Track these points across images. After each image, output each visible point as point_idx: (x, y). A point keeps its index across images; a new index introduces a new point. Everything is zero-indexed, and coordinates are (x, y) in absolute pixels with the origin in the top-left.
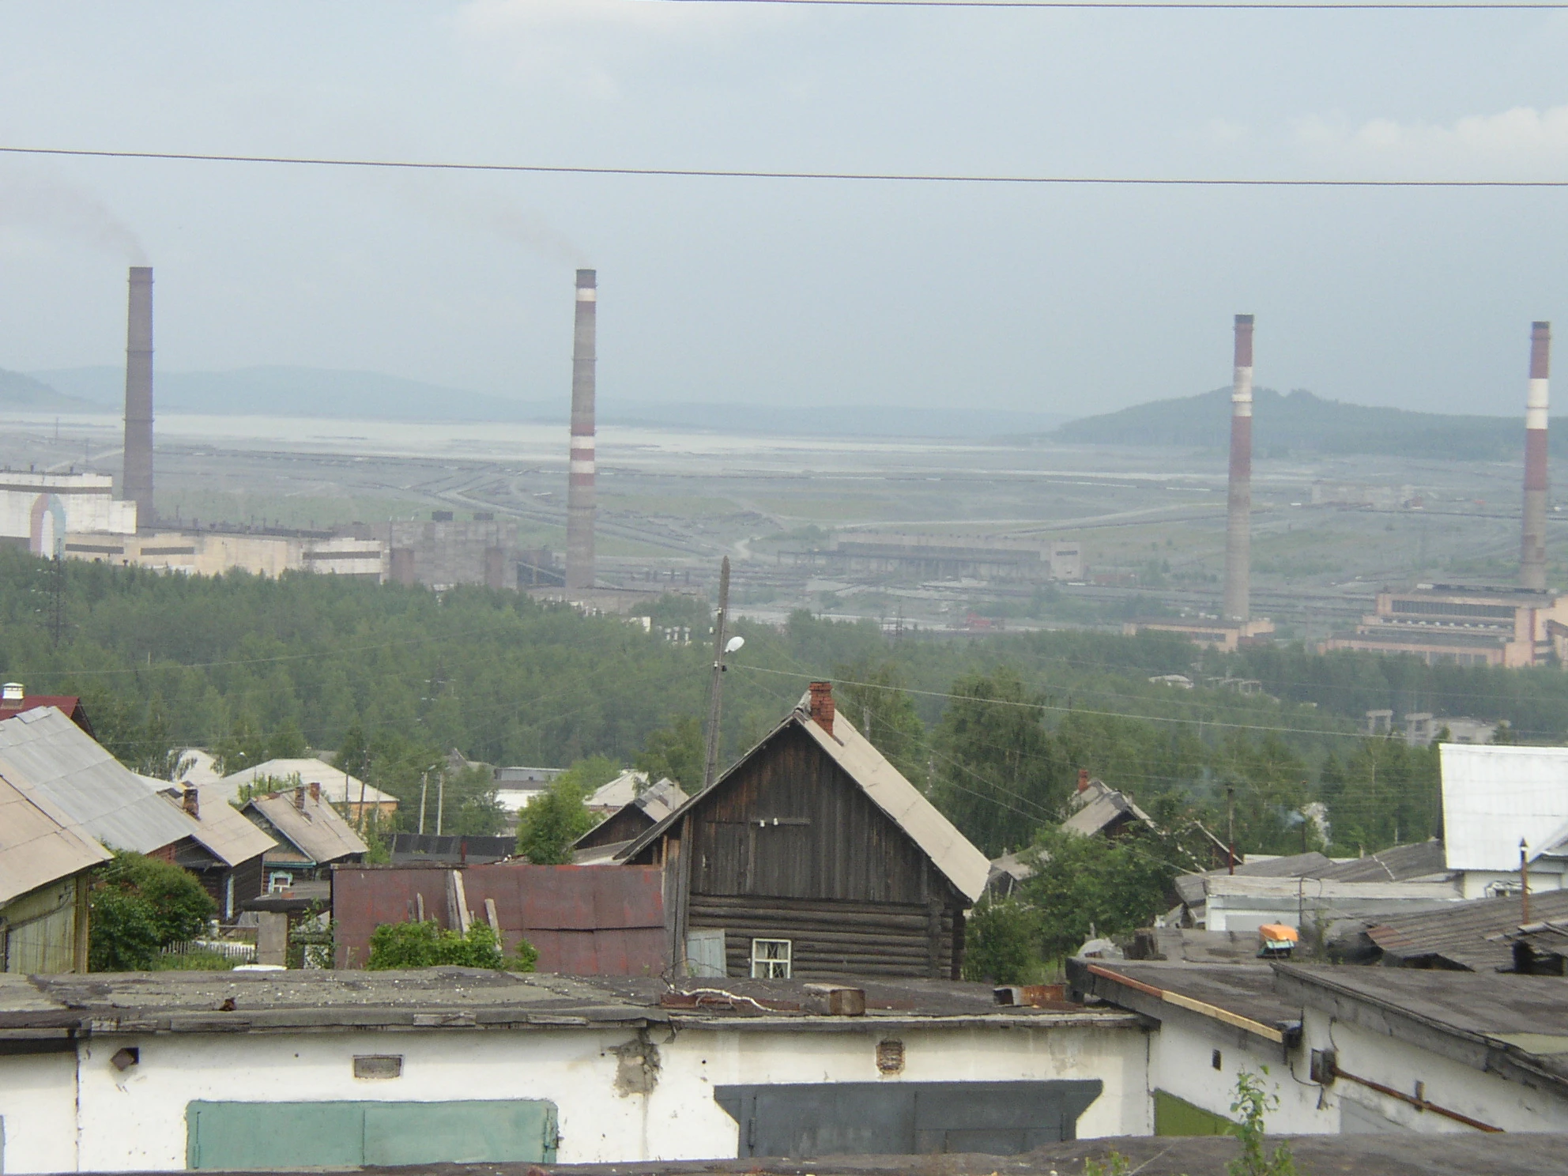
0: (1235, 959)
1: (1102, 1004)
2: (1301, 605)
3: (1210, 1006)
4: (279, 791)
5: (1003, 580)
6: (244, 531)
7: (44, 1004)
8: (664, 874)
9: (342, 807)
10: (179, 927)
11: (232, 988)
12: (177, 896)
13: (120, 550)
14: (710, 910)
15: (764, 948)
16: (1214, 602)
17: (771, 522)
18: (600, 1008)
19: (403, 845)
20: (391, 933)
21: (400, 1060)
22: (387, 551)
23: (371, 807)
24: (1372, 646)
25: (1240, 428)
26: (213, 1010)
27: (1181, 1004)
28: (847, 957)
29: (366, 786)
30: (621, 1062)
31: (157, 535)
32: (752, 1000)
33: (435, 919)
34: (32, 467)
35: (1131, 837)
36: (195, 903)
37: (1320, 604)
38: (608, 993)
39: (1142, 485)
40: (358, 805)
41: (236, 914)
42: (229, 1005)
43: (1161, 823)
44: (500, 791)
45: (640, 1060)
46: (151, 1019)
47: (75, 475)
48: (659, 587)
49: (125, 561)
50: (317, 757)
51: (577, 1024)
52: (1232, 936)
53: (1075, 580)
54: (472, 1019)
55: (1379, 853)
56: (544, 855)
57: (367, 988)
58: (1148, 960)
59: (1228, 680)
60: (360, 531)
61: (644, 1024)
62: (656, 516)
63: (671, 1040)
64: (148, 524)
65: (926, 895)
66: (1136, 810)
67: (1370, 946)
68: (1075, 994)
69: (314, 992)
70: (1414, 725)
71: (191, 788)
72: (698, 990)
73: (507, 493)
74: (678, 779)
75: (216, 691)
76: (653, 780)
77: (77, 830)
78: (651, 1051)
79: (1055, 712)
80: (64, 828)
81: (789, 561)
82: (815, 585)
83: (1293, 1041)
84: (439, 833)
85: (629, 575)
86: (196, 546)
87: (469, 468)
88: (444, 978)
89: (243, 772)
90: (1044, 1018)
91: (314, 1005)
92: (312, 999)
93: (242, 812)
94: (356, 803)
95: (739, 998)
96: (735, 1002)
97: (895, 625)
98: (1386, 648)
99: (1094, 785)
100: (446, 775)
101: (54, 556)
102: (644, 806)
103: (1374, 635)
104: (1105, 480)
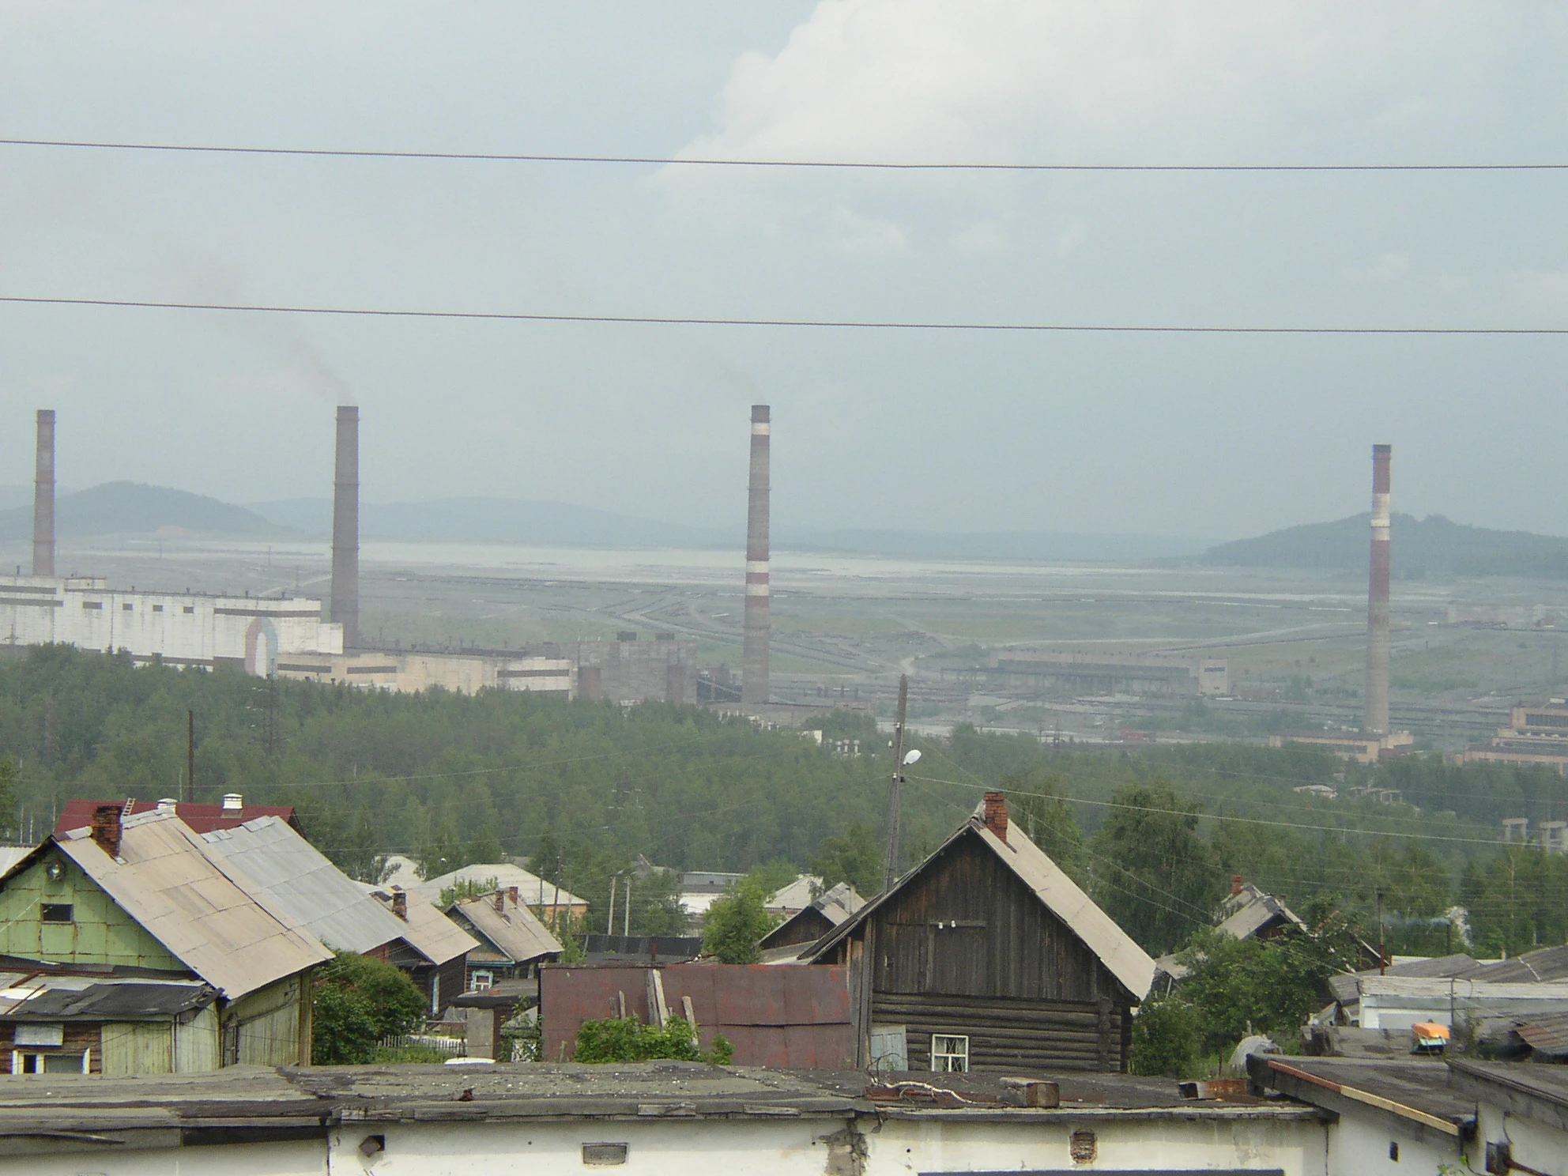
0: (1391, 1055)
1: (1282, 1098)
2: (1438, 719)
3: (1387, 1101)
4: (479, 895)
5: (1155, 696)
6: (442, 651)
7: (295, 1095)
8: (848, 973)
9: (538, 910)
10: (393, 1023)
11: (465, 1079)
12: (391, 993)
13: (328, 670)
14: (891, 1007)
15: (943, 1045)
16: (1355, 716)
17: (935, 641)
18: (809, 1099)
19: (594, 945)
20: (597, 1029)
21: (626, 1147)
22: (576, 669)
23: (563, 909)
24: (1507, 757)
25: (1379, 551)
26: (452, 1100)
27: (1359, 1098)
28: (1022, 1052)
29: (560, 890)
30: (831, 1150)
31: (362, 655)
32: (953, 1093)
33: (636, 1015)
34: (247, 592)
35: (1285, 939)
36: (408, 999)
37: (1457, 718)
38: (815, 1085)
39: (1287, 605)
40: (552, 908)
41: (442, 1009)
42: (467, 1096)
43: (1312, 927)
44: (683, 894)
45: (848, 1148)
46: (396, 1109)
47: (286, 600)
48: (829, 702)
49: (333, 680)
50: (511, 862)
51: (790, 1115)
52: (1386, 1034)
53: (1223, 695)
54: (692, 1110)
55: (1524, 955)
56: (734, 955)
57: (590, 1080)
58: (1325, 1056)
59: (1370, 790)
60: (551, 651)
61: (853, 1115)
62: (826, 636)
63: (877, 1130)
64: (353, 646)
65: (1096, 995)
66: (1288, 913)
67: (1520, 1044)
68: (1256, 1088)
69: (541, 1083)
70: (1548, 833)
71: (400, 892)
72: (901, 1083)
73: (687, 614)
74: (854, 883)
75: (418, 801)
76: (829, 885)
77: (302, 932)
78: (859, 1140)
79: (1207, 820)
80: (289, 930)
81: (951, 677)
82: (976, 700)
83: (1469, 1134)
84: (626, 934)
85: (801, 691)
86: (399, 665)
87: (653, 592)
88: (662, 1071)
89: (443, 877)
90: (1228, 1111)
91: (543, 1096)
92: (540, 1090)
93: (446, 914)
94: (550, 905)
95: (940, 1091)
96: (936, 1094)
97: (1052, 738)
98: (1520, 759)
99: (1246, 889)
100: (633, 878)
101: (267, 675)
102: (823, 909)
103: (1509, 747)
104: (1249, 600)
